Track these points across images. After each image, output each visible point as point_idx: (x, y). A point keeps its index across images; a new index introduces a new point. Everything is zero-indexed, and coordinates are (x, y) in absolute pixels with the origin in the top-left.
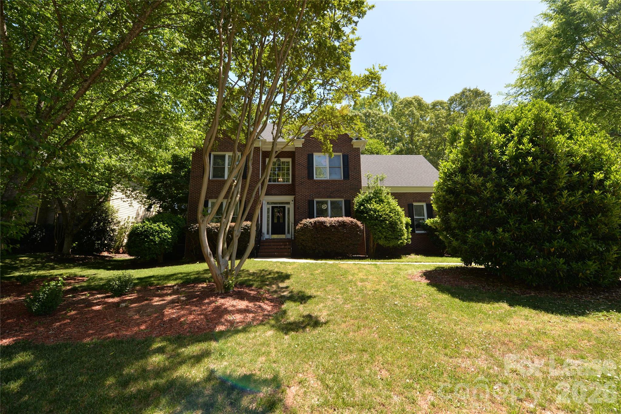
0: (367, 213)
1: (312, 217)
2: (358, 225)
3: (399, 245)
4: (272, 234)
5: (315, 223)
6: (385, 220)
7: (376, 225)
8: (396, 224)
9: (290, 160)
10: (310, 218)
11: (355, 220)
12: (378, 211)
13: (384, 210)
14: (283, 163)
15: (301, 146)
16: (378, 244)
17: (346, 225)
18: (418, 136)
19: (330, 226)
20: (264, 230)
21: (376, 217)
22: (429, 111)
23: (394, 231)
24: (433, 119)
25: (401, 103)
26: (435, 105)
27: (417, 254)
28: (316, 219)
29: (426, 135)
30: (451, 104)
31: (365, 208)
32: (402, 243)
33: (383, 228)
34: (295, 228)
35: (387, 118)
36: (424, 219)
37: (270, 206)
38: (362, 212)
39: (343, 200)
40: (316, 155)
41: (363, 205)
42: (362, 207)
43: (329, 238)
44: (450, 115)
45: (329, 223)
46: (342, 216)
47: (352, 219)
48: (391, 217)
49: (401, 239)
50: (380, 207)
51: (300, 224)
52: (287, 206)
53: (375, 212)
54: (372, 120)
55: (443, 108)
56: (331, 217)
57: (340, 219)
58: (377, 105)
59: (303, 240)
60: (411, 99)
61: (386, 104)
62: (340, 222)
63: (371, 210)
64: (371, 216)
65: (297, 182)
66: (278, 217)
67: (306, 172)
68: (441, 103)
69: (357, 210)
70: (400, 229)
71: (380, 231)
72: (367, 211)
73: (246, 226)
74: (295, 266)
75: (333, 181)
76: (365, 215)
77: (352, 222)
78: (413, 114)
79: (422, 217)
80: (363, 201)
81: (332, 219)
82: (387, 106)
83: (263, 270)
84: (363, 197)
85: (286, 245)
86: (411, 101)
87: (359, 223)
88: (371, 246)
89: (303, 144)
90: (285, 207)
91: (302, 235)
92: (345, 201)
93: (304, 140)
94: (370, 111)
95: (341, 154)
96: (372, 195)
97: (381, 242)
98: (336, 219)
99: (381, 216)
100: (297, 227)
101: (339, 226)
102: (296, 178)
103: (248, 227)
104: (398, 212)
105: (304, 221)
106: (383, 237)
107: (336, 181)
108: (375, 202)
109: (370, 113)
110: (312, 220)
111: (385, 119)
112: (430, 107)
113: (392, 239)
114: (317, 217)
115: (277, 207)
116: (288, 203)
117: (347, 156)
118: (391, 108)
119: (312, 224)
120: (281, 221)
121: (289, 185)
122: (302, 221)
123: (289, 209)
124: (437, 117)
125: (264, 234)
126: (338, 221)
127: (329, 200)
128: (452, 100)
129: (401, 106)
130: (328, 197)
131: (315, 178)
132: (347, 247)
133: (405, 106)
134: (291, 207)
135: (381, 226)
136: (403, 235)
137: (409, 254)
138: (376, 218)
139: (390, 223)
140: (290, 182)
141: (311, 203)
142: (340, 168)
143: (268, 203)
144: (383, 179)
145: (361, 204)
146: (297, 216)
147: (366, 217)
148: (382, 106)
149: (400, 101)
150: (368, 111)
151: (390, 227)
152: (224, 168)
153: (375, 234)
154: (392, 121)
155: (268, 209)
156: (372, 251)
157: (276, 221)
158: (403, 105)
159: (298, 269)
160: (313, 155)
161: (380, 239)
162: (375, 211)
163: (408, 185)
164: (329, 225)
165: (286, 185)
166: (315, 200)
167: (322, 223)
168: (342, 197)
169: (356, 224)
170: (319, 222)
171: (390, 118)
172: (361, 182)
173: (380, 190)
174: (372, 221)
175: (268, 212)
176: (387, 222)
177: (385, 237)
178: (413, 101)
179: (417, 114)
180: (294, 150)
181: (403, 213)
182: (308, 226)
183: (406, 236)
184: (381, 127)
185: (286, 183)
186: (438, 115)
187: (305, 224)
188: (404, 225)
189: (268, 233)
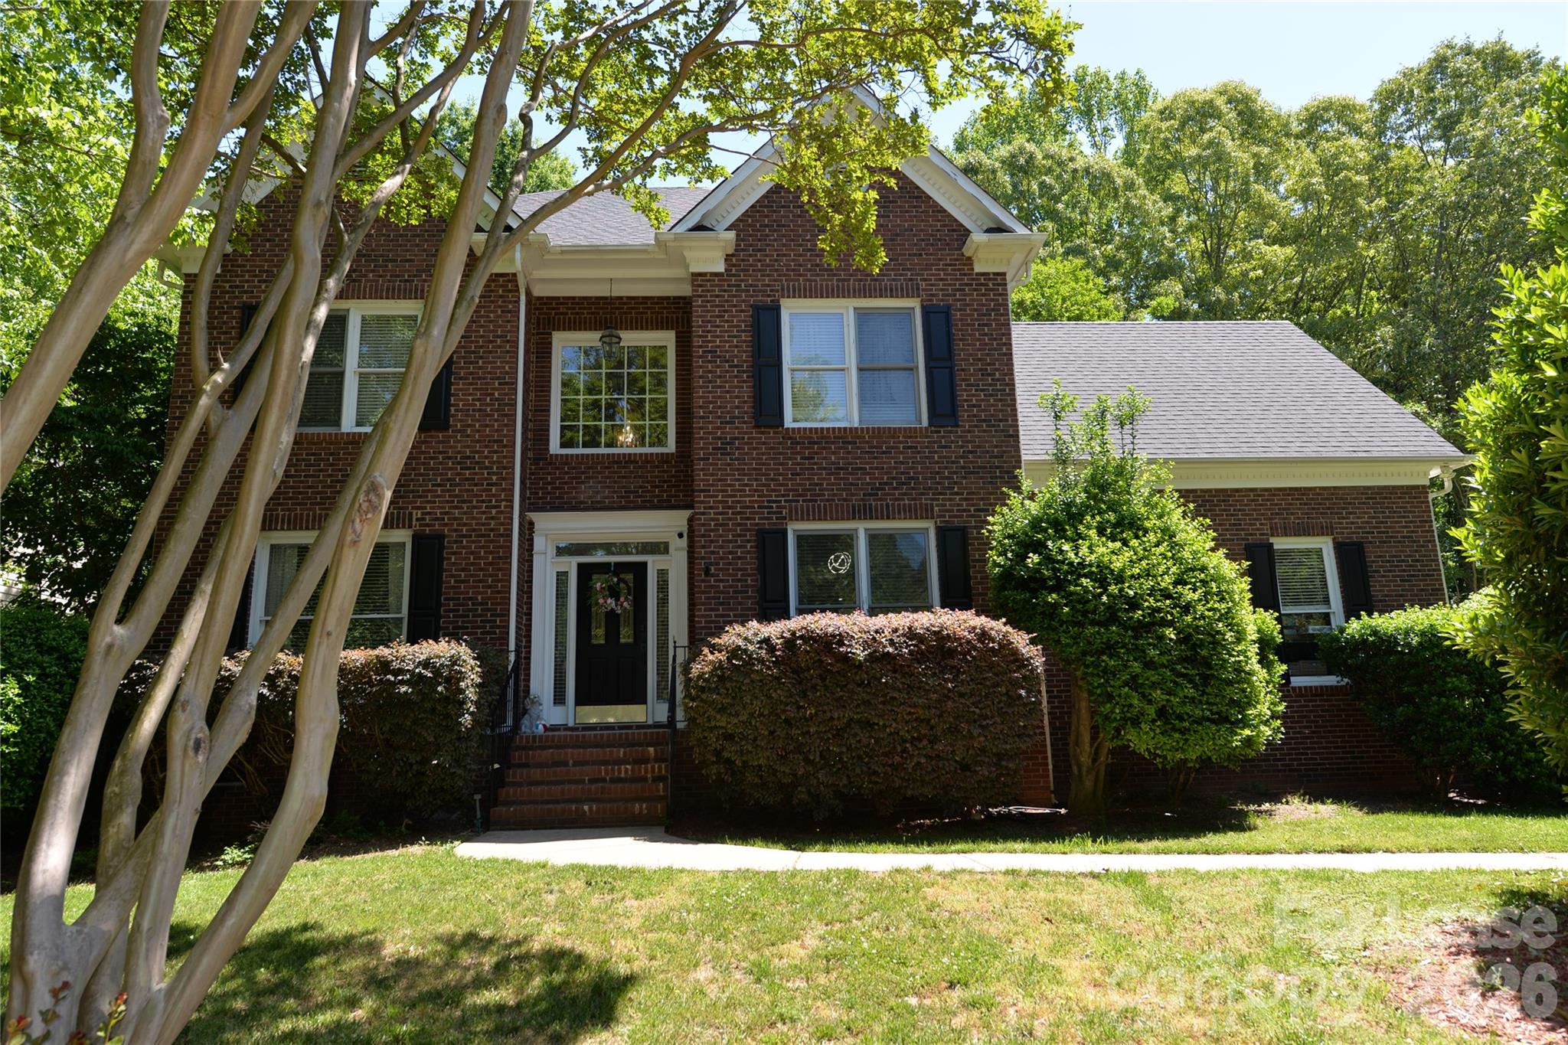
0: (1059, 586)
1: (773, 609)
2: (1015, 652)
3: (1232, 756)
4: (580, 701)
5: (790, 643)
6: (1155, 622)
7: (1110, 648)
8: (1215, 641)
9: (667, 338)
10: (765, 617)
11: (998, 627)
12: (1120, 579)
13: (1148, 574)
14: (638, 352)
15: (720, 268)
16: (1124, 753)
17: (952, 653)
18: (1247, 256)
19: (871, 658)
20: (541, 680)
21: (1110, 608)
22: (1290, 144)
23: (1206, 679)
24: (1312, 174)
25: (1166, 113)
26: (1314, 118)
27: (1316, 796)
28: (796, 623)
29: (1280, 254)
30: (1385, 111)
31: (1048, 559)
32: (1248, 742)
33: (1149, 665)
34: (687, 670)
35: (1107, 176)
36: (1326, 618)
37: (571, 565)
38: (1035, 583)
39: (929, 525)
40: (791, 310)
41: (1039, 547)
42: (1033, 559)
43: (868, 725)
44: (1384, 158)
45: (866, 645)
46: (929, 608)
47: (982, 621)
48: (1187, 608)
49: (1245, 723)
50: (1128, 554)
51: (713, 648)
52: (654, 564)
53: (1103, 583)
54: (1042, 185)
55: (1356, 130)
56: (873, 612)
57: (923, 620)
58: (1062, 130)
59: (729, 737)
60: (1208, 96)
61: (1099, 125)
62: (921, 639)
63: (1078, 570)
64: (1080, 602)
65: (701, 446)
66: (612, 618)
67: (746, 391)
68: (1344, 111)
69: (1007, 575)
70: (1238, 669)
71: (1133, 683)
72: (1063, 576)
73: (426, 664)
74: (671, 897)
75: (879, 433)
76: (1052, 598)
77: (984, 635)
78: (1220, 156)
79: (1322, 609)
80: (1035, 524)
81: (880, 621)
82: (1106, 129)
83: (471, 938)
84: (1034, 508)
85: (644, 760)
86: (1210, 103)
87: (1020, 640)
88: (1085, 759)
89: (728, 258)
90: (643, 566)
91: (722, 710)
92: (941, 532)
93: (732, 235)
94: (1031, 147)
95: (914, 303)
96: (1081, 498)
97: (1142, 741)
98: (901, 620)
99: (1134, 604)
100: (696, 669)
101: (918, 656)
102: (698, 424)
103: (437, 672)
104: (1219, 579)
105: (734, 636)
106: (1151, 711)
107: (893, 433)
108: (1101, 531)
109: (1031, 157)
110: (774, 630)
111: (1100, 182)
112: (1295, 128)
113: (1199, 721)
114: (800, 612)
115: (603, 568)
116: (660, 548)
117: (946, 312)
118: (1118, 142)
119: (772, 649)
120: (626, 636)
121: (664, 458)
122: (719, 631)
123: (663, 575)
124: (1330, 167)
125: (536, 702)
126: (911, 633)
127: (861, 529)
128: (1391, 97)
129: (1164, 125)
130: (855, 514)
131: (789, 423)
132: (965, 767)
133: (1183, 125)
134: (676, 565)
135: (1139, 653)
136: (1251, 701)
137: (1275, 798)
138: (1112, 615)
139: (1186, 638)
140: (671, 446)
141: (770, 543)
142: (912, 370)
143: (561, 551)
144: (1132, 419)
145: (1027, 543)
146: (701, 611)
147: (1055, 606)
148: (1083, 137)
149: (1159, 106)
150: (1022, 150)
151: (1183, 660)
152: (340, 376)
153: (1110, 697)
154: (1130, 186)
155: (562, 577)
156: (1089, 784)
157: (599, 635)
158: (1175, 123)
159: (682, 929)
160: (776, 310)
161: (1136, 722)
162: (1103, 575)
163: (1244, 452)
164: (861, 654)
165: (647, 459)
166: (794, 528)
167: (828, 643)
168: (926, 513)
169: (1006, 645)
170: (809, 637)
171: (1122, 174)
172: (1016, 436)
173: (1120, 471)
174: (1091, 630)
175: (561, 596)
176: (1170, 633)
177: (1162, 713)
178: (1220, 102)
179: (1241, 155)
180: (685, 290)
181: (1244, 584)
182: (750, 661)
183: (1264, 709)
184: (1085, 212)
185: (647, 450)
186: (1335, 156)
187: (735, 652)
188: (1254, 649)
189: (559, 698)
